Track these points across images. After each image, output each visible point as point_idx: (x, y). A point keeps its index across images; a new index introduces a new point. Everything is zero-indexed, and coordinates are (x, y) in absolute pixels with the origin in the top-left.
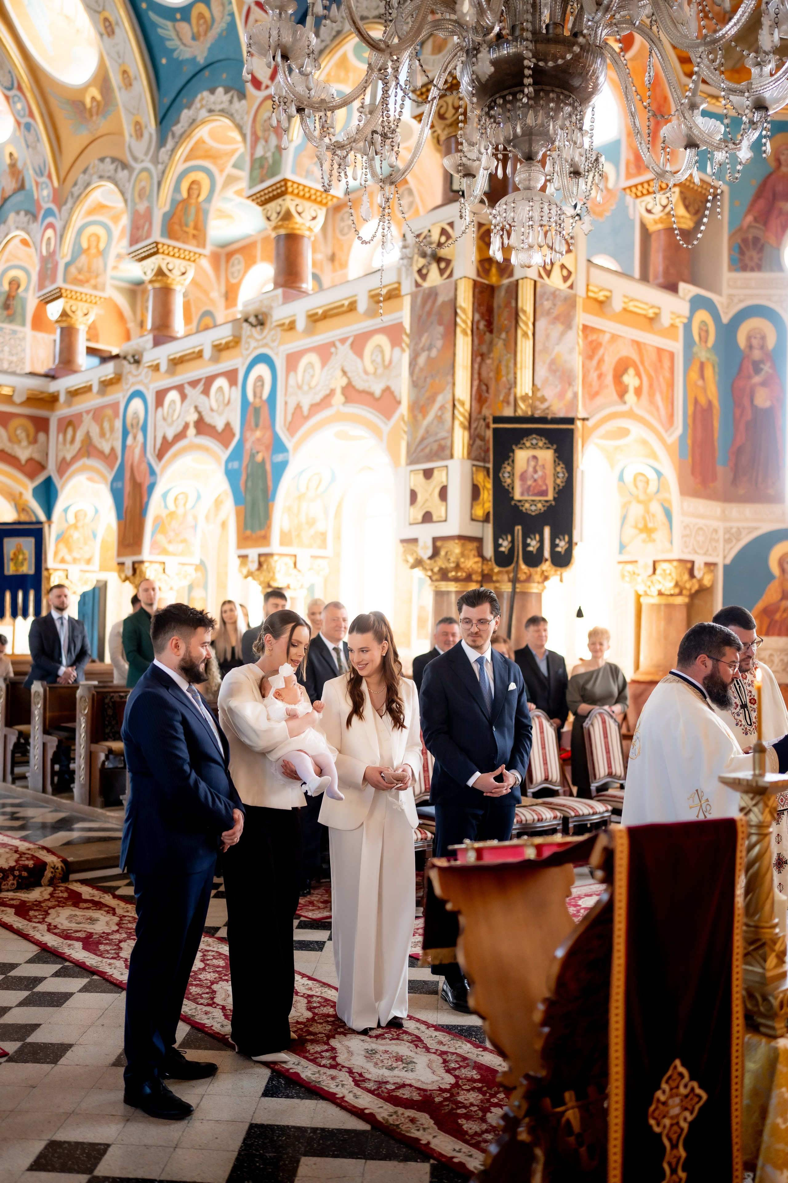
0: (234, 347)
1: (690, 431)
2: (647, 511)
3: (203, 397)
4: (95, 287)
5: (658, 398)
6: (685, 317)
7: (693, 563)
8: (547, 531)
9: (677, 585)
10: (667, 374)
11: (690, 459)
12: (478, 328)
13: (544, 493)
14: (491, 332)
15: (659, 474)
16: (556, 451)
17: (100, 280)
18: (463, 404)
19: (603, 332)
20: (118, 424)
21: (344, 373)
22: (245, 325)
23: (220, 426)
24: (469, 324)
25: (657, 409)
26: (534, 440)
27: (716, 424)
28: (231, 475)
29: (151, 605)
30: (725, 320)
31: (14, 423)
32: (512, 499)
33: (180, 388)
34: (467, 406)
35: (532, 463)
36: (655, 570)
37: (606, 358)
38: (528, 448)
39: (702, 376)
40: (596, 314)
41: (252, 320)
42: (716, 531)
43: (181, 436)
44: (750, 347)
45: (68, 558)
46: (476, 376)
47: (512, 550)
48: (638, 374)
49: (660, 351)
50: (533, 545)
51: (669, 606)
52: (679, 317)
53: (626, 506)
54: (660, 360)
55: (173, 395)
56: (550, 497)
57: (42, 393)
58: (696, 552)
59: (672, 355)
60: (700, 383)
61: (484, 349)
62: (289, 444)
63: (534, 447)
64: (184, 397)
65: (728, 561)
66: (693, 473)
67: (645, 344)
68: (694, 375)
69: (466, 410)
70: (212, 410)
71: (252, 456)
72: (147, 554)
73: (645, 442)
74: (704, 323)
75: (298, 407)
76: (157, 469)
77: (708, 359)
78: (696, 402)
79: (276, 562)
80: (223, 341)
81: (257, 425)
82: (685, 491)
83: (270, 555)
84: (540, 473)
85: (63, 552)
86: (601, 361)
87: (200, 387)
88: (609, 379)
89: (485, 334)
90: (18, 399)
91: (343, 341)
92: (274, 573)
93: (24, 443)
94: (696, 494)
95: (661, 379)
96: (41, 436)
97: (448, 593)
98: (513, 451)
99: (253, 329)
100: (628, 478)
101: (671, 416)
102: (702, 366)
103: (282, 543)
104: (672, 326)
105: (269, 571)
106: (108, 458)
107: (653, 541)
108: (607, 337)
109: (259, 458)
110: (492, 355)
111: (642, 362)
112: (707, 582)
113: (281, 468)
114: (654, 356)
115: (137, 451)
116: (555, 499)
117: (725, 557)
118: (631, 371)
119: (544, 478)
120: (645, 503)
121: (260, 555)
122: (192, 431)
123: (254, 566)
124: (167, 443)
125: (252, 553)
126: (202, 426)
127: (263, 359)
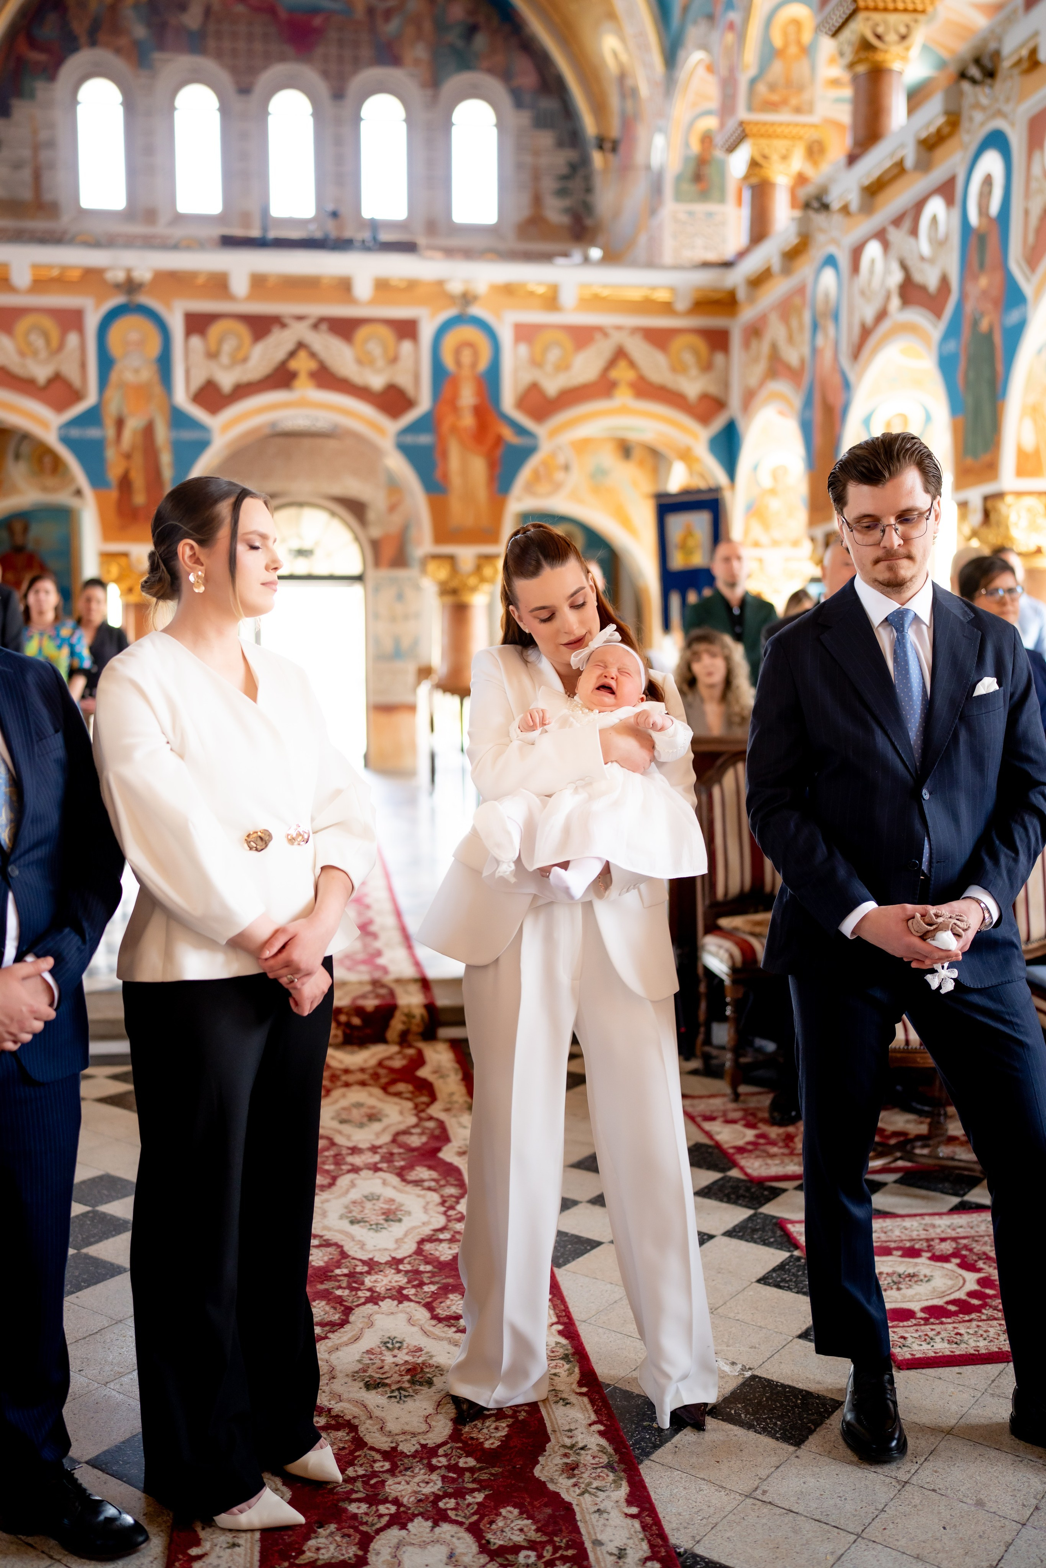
0: (951, 135)
3: (911, 240)
4: (798, 110)
17: (806, 96)
20: (807, 317)
22: (966, 86)
23: (933, 283)
28: (946, 364)
29: (733, 584)
31: (679, 343)
33: (881, 235)
41: (974, 72)
43: (882, 315)
45: (764, 539)
55: (873, 249)
57: (715, 290)
62: (1027, 289)
64: (886, 245)
70: (922, 258)
71: (975, 323)
76: (852, 377)
79: (1009, 506)
80: (932, 129)
81: (982, 265)
83: (999, 496)
85: (757, 531)
87: (907, 224)
90: (682, 305)
92: (1007, 528)
93: (694, 371)
96: (719, 358)
99: (978, 89)
103: (1021, 472)
105: (998, 524)
106: (794, 375)
109: (984, 325)
113: (1015, 334)
115: (828, 355)
121: (986, 498)
122: (895, 302)
123: (976, 517)
124: (866, 332)
125: (975, 495)
126: (910, 290)
127: (993, 140)
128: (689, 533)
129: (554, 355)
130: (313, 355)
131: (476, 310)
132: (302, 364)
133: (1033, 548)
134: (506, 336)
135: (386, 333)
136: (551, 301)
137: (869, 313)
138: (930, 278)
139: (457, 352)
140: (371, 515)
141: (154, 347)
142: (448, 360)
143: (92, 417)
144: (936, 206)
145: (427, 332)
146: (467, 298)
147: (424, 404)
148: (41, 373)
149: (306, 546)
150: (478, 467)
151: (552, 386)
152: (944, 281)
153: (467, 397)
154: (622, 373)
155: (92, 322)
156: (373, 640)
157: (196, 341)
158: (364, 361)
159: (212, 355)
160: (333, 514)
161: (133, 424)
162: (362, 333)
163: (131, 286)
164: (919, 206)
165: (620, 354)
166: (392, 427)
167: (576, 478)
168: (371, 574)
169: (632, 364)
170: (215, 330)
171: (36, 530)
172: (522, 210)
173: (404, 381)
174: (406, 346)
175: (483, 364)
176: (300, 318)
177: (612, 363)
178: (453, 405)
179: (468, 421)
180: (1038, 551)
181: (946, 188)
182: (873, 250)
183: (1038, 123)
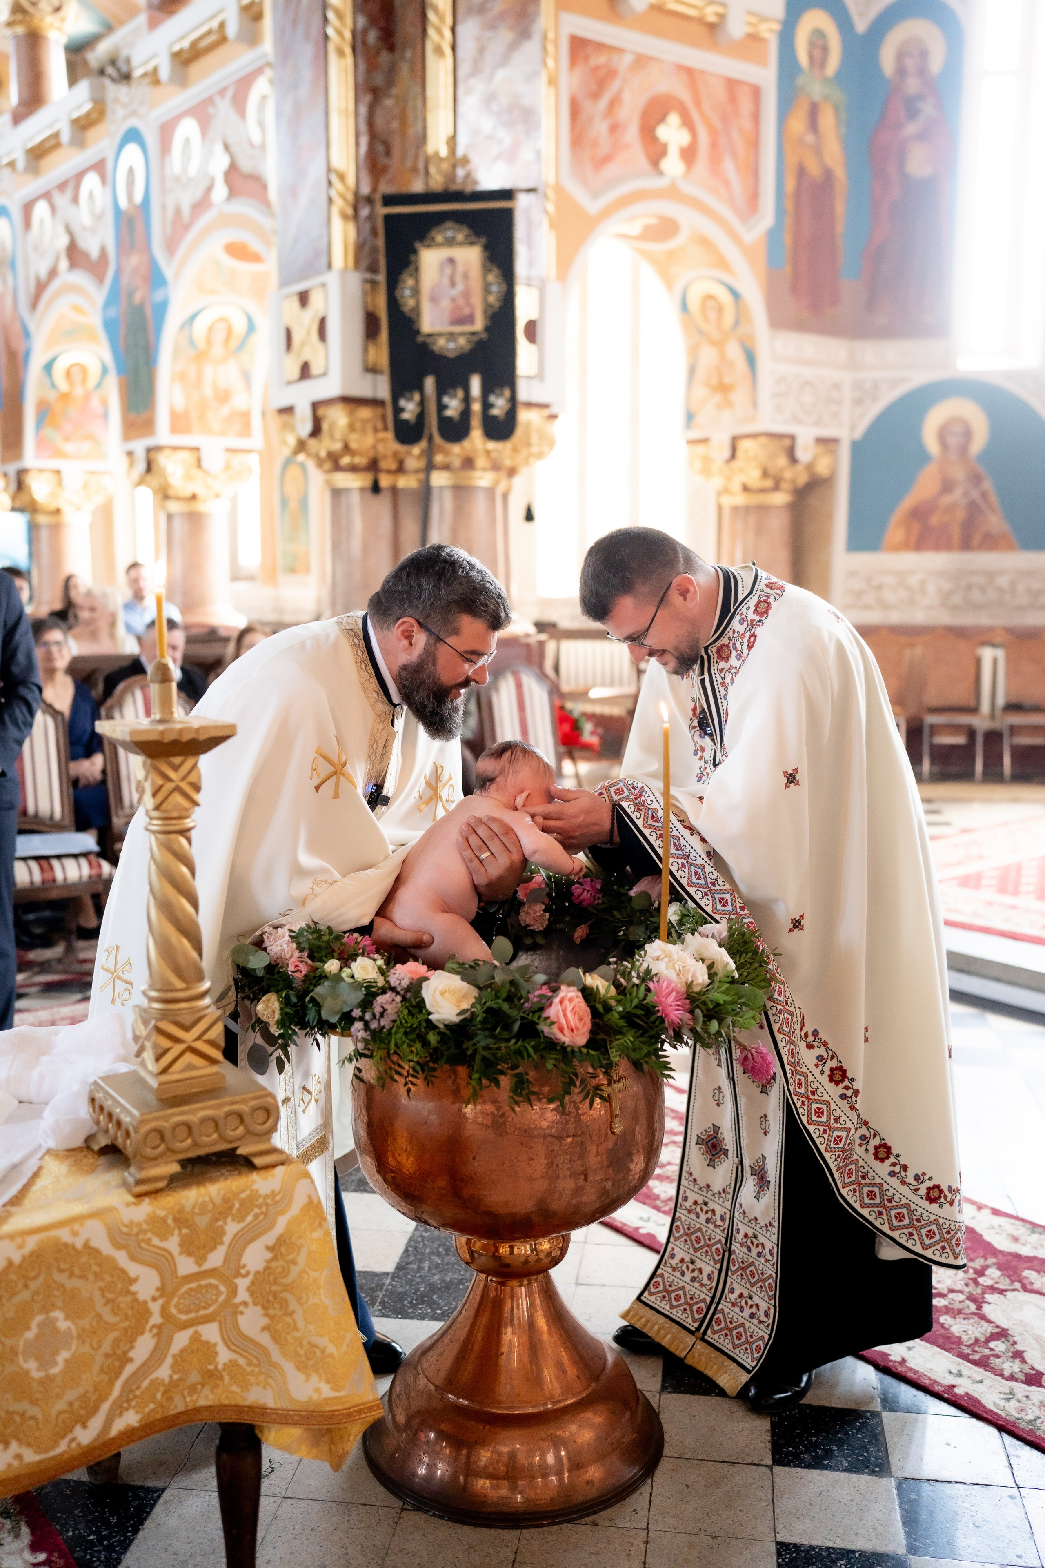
0: (98, 120)
1: (788, 222)
2: (723, 357)
3: (74, 208)
5: (729, 166)
6: (776, 21)
7: (792, 438)
8: (476, 384)
9: (765, 474)
10: (747, 124)
11: (788, 269)
12: (364, 43)
13: (470, 319)
14: (391, 48)
15: (736, 295)
16: (486, 248)
18: (342, 177)
19: (619, 51)
21: (227, 147)
23: (94, 252)
24: (348, 35)
25: (727, 184)
26: (449, 231)
27: (840, 209)
28: (109, 327)
30: (861, 26)
32: (418, 332)
34: (351, 180)
35: (448, 271)
36: (734, 450)
37: (627, 97)
38: (440, 245)
39: (813, 125)
40: (601, 18)
42: (837, 386)
43: (53, 273)
44: (901, 72)
46: (363, 128)
47: (421, 416)
48: (688, 123)
49: (732, 85)
50: (453, 406)
51: (762, 509)
52: (764, 19)
53: (693, 352)
54: (733, 99)
56: (479, 325)
58: (797, 420)
59: (756, 92)
60: (810, 138)
61: (379, 79)
62: (168, 272)
63: (450, 242)
64: (53, 208)
65: (858, 434)
66: (794, 290)
67: (703, 72)
68: (798, 125)
69: (347, 187)
70: (84, 228)
71: (130, 295)
72: (30, 457)
73: (705, 242)
74: (818, 34)
75: (178, 212)
76: (32, 327)
77: (826, 98)
78: (801, 171)
79: (165, 458)
80: (83, 112)
81: (132, 245)
82: (777, 322)
83: (158, 449)
84: (460, 287)
86: (614, 103)
87: (69, 192)
88: (632, 133)
89: (378, 52)
91: (222, 92)
92: (166, 476)
94: (800, 326)
95: (735, 134)
97: (347, 490)
98: (415, 252)
99: (116, 87)
100: (694, 303)
101: (754, 197)
102: (814, 111)
103: (175, 429)
104: (754, 38)
105: (159, 472)
107: (729, 404)
108: (627, 60)
109: (137, 298)
110: (394, 91)
111: (698, 103)
112: (823, 467)
114: (720, 93)
115: (8, 302)
116: (487, 329)
117: (853, 428)
118: (674, 119)
119: (466, 294)
120: (719, 344)
121: (149, 450)
122: (64, 264)
123: (141, 466)
124: (41, 287)
125: (139, 446)
126: (75, 254)
127: (133, 136)
133: (188, 493)
137: (43, 270)
138: (91, 245)
144: (91, 181)
152: (103, 252)
164: (79, 177)
180: (194, 497)
181: (99, 167)
182: (41, 209)
183: (166, 131)
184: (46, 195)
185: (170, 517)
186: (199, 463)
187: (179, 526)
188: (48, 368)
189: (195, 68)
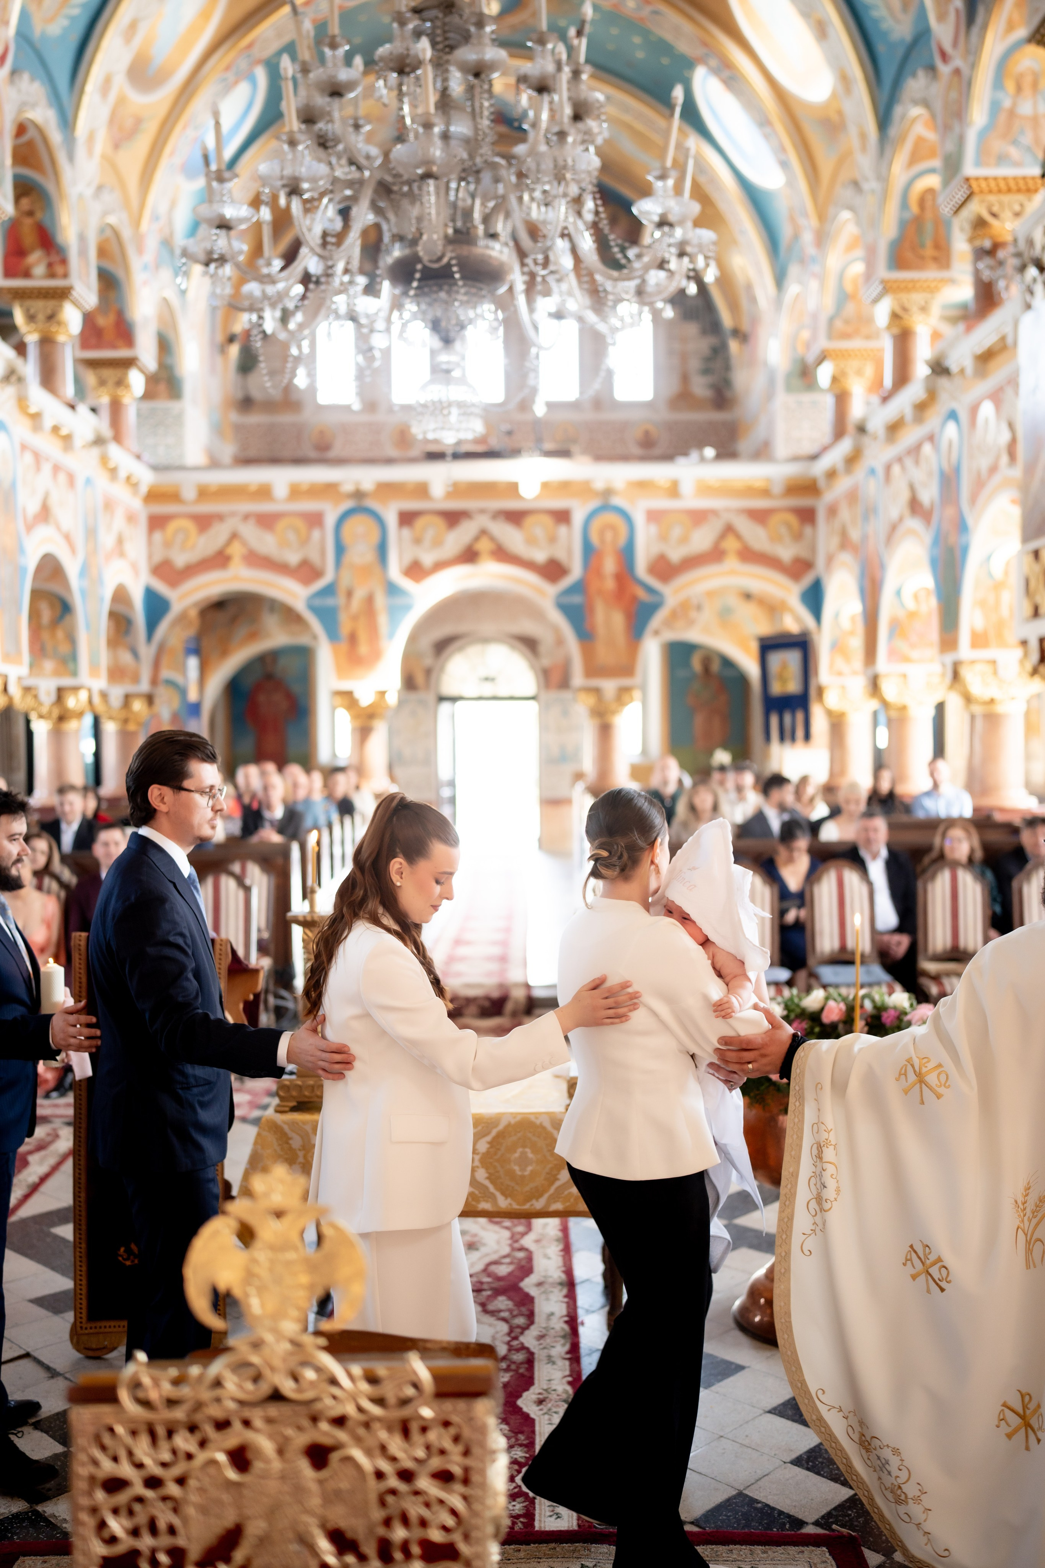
0: (931, 403)
3: (915, 468)
20: (861, 508)
21: (1010, 424)
23: (927, 504)
31: (775, 520)
43: (901, 519)
57: (802, 478)
64: (903, 470)
70: (921, 485)
71: (947, 539)
72: (880, 665)
75: (979, 472)
81: (948, 500)
83: (961, 663)
87: (914, 457)
90: (777, 489)
93: (788, 540)
96: (808, 530)
103: (974, 645)
106: (855, 550)
109: (950, 541)
115: (872, 541)
121: (956, 664)
122: (907, 512)
123: (950, 677)
124: (894, 528)
125: (949, 659)
126: (914, 505)
127: (953, 415)
128: (784, 666)
129: (677, 532)
130: (492, 539)
131: (617, 501)
132: (484, 546)
133: (987, 698)
134: (639, 519)
135: (548, 520)
136: (674, 490)
137: (895, 518)
138: (925, 498)
139: (602, 533)
140: (543, 649)
141: (375, 537)
142: (595, 539)
143: (329, 590)
145: (578, 517)
146: (608, 492)
147: (576, 571)
148: (293, 558)
149: (491, 674)
150: (618, 620)
151: (675, 555)
153: (610, 566)
154: (731, 544)
155: (330, 520)
156: (543, 747)
157: (406, 532)
158: (531, 541)
159: (418, 541)
160: (513, 647)
161: (359, 594)
162: (529, 521)
163: (359, 494)
164: (920, 445)
165: (729, 530)
166: (551, 590)
167: (707, 616)
168: (544, 696)
169: (738, 537)
170: (420, 523)
171: (283, 662)
172: (673, 386)
173: (560, 555)
174: (563, 530)
175: (622, 540)
176: (482, 511)
177: (723, 536)
178: (599, 573)
179: (610, 584)
180: (992, 701)
181: (931, 438)
182: (896, 469)
183: (974, 410)
184: (900, 460)
185: (973, 718)
186: (995, 672)
187: (979, 723)
188: (898, 593)
189: (993, 364)
